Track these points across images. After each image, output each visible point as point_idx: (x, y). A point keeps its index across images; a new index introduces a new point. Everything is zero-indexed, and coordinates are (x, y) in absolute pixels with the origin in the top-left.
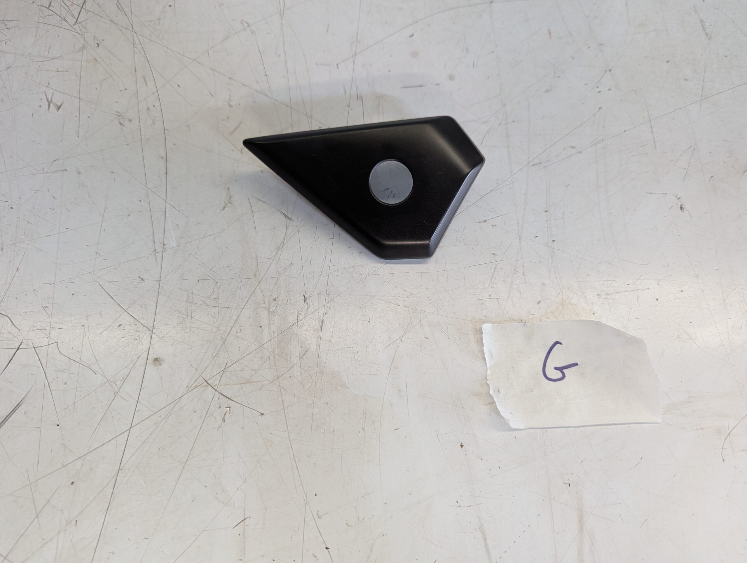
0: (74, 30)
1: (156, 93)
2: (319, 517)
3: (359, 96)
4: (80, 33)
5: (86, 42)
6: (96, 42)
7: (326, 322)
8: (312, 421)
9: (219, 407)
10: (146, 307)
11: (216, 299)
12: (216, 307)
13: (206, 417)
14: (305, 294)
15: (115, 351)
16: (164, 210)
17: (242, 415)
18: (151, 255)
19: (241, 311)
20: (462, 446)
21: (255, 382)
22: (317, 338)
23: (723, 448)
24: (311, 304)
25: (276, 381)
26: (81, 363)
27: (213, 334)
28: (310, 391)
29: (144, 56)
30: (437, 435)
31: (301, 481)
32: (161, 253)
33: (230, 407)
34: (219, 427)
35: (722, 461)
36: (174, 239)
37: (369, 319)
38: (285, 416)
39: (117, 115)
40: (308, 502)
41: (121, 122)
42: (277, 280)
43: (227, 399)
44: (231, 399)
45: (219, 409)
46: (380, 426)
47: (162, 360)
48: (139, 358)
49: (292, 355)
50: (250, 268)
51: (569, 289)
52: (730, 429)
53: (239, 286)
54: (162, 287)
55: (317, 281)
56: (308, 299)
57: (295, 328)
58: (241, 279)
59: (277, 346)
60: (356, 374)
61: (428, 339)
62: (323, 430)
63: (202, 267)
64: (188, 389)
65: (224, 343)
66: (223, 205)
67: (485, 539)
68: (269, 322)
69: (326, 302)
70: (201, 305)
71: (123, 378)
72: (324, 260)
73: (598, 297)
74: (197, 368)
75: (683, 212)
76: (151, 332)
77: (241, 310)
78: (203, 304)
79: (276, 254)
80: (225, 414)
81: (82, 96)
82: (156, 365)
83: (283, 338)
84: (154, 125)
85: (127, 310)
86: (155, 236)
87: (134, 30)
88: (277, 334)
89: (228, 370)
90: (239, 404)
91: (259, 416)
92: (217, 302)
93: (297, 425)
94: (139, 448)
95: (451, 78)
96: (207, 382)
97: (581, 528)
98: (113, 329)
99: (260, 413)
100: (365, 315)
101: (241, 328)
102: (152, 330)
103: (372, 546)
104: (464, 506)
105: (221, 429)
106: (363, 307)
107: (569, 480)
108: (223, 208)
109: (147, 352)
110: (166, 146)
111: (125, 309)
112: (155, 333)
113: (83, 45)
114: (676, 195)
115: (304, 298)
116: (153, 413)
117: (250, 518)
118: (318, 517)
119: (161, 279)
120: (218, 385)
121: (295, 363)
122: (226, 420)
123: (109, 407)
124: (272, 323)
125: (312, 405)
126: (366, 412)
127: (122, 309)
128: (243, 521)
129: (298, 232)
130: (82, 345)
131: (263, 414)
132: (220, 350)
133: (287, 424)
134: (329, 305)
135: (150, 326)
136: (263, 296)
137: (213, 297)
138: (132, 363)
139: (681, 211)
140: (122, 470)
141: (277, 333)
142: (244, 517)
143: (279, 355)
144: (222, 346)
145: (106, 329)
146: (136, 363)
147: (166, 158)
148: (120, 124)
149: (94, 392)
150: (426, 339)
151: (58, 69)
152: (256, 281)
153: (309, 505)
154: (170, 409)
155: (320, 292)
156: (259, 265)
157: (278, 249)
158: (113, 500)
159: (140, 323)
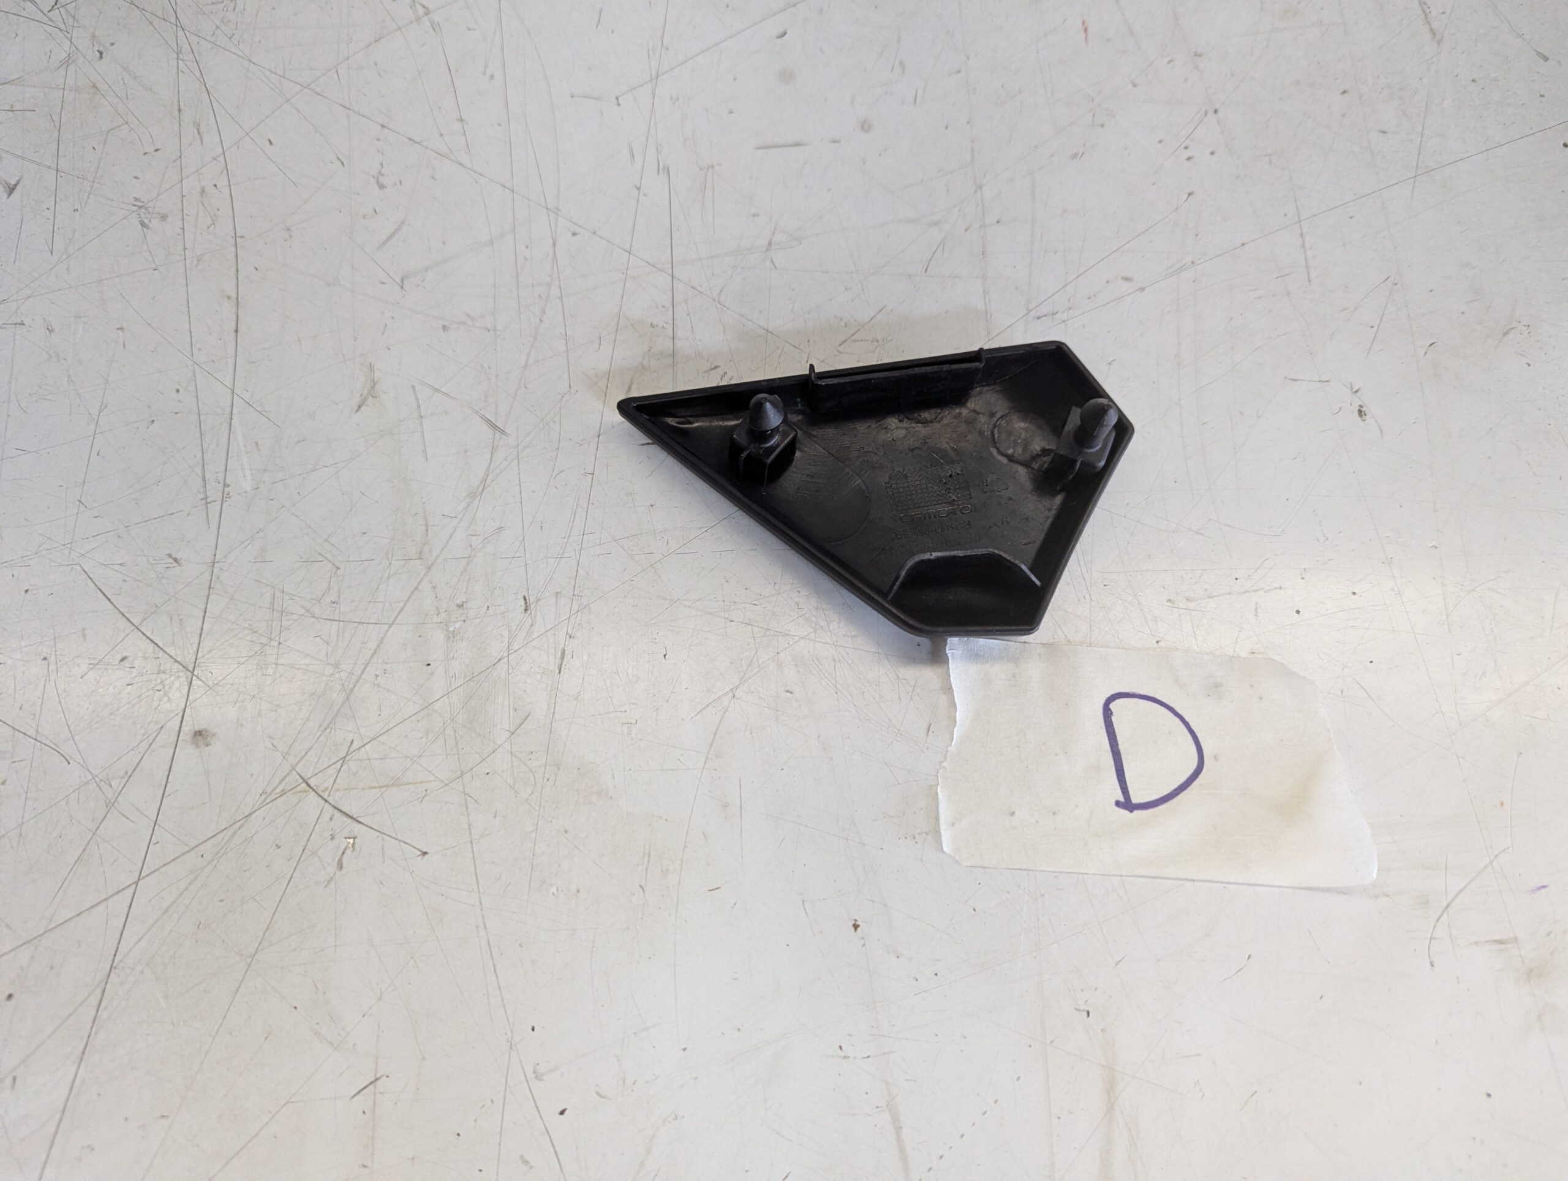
0: (50, 23)
1: (221, 159)
2: (538, 1077)
3: (661, 166)
4: (63, 27)
5: (75, 49)
6: (96, 48)
7: (570, 656)
8: (532, 869)
9: (330, 837)
10: (181, 620)
11: (334, 603)
12: (334, 622)
13: (302, 859)
14: (526, 595)
15: (111, 714)
16: (229, 410)
17: (381, 855)
18: (195, 507)
19: (387, 631)
20: (856, 927)
21: (410, 784)
22: (549, 690)
23: (1431, 938)
24: (539, 614)
25: (457, 780)
26: (39, 739)
27: (325, 678)
28: (530, 805)
29: (198, 79)
30: (803, 903)
31: (502, 999)
32: (219, 503)
33: (354, 838)
34: (329, 882)
35: (1429, 965)
36: (248, 472)
37: (664, 650)
38: (474, 858)
39: (134, 205)
40: (516, 1045)
41: (143, 222)
42: (468, 564)
43: (350, 821)
44: (359, 819)
45: (330, 842)
46: (679, 882)
47: (211, 735)
48: (160, 731)
49: (494, 726)
50: (411, 537)
51: (1105, 588)
52: (1450, 897)
53: (387, 574)
54: (218, 578)
55: (554, 567)
56: (534, 604)
57: (502, 667)
58: (390, 560)
59: (461, 707)
60: (630, 770)
61: (792, 693)
62: (554, 889)
63: (307, 534)
64: (265, 799)
65: (348, 699)
66: (357, 401)
67: (898, 1129)
68: (447, 656)
69: (572, 613)
70: (302, 615)
71: (126, 773)
72: (572, 519)
73: (1169, 606)
74: (286, 754)
75: (1365, 420)
76: (190, 673)
77: (387, 627)
78: (306, 614)
79: (468, 506)
80: (343, 853)
81: (64, 165)
82: (197, 747)
83: (474, 690)
84: (213, 226)
85: (139, 627)
86: (205, 466)
87: (178, 24)
88: (464, 680)
89: (354, 758)
90: (375, 832)
91: (418, 856)
92: (337, 611)
93: (499, 878)
94: (154, 924)
95: (865, 126)
96: (308, 785)
97: (1110, 1108)
98: (109, 667)
99: (419, 850)
100: (656, 641)
101: (387, 667)
102: (192, 671)
103: (650, 1142)
104: (855, 1058)
105: (332, 885)
106: (654, 624)
107: (1088, 1002)
108: (356, 408)
109: (180, 719)
110: (237, 271)
111: (136, 625)
112: (198, 678)
113: (69, 55)
114: (1351, 383)
115: (523, 603)
116: (186, 849)
117: (388, 1077)
118: (536, 1078)
119: (216, 561)
120: (331, 789)
121: (500, 743)
122: (344, 865)
123: (94, 834)
124: (453, 657)
125: (534, 834)
126: (649, 851)
127: (129, 624)
128: (373, 1085)
129: (516, 461)
130: (40, 700)
131: (425, 853)
132: (338, 712)
133: (476, 874)
134: (579, 618)
135: (189, 660)
136: (436, 597)
137: (328, 599)
138: (147, 740)
139: (1359, 419)
140: (117, 971)
141: (462, 679)
142: (376, 1076)
143: (465, 726)
144: (343, 703)
145: (93, 666)
146: (154, 740)
147: (237, 298)
148: (142, 225)
149: (64, 803)
150: (788, 694)
151: (12, 105)
152: (421, 565)
153: (517, 1050)
154: (225, 841)
155: (557, 590)
156: (429, 531)
157: (473, 495)
158: (96, 1033)
159: (166, 656)
